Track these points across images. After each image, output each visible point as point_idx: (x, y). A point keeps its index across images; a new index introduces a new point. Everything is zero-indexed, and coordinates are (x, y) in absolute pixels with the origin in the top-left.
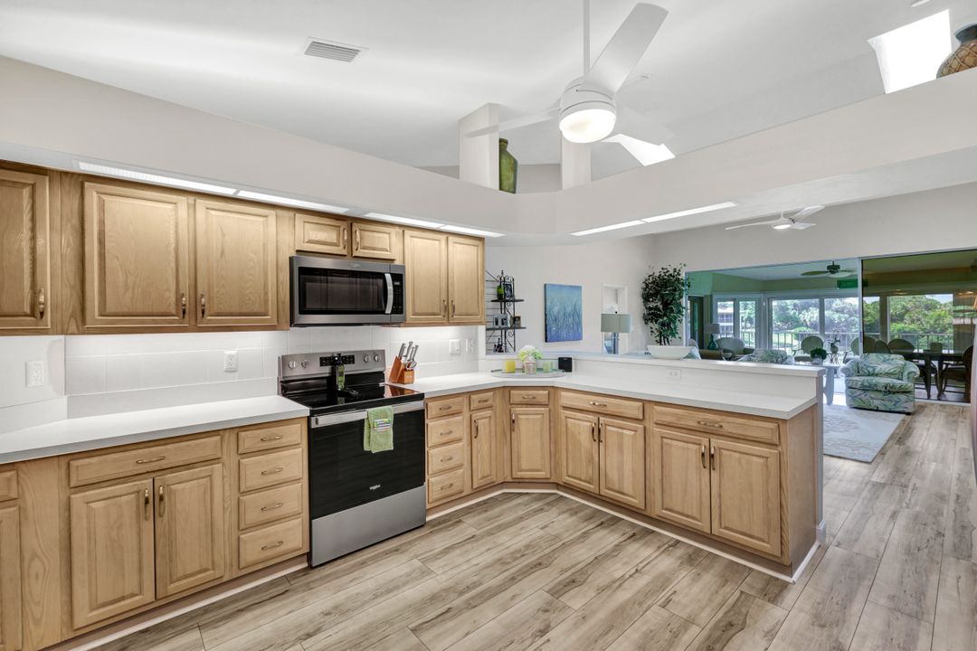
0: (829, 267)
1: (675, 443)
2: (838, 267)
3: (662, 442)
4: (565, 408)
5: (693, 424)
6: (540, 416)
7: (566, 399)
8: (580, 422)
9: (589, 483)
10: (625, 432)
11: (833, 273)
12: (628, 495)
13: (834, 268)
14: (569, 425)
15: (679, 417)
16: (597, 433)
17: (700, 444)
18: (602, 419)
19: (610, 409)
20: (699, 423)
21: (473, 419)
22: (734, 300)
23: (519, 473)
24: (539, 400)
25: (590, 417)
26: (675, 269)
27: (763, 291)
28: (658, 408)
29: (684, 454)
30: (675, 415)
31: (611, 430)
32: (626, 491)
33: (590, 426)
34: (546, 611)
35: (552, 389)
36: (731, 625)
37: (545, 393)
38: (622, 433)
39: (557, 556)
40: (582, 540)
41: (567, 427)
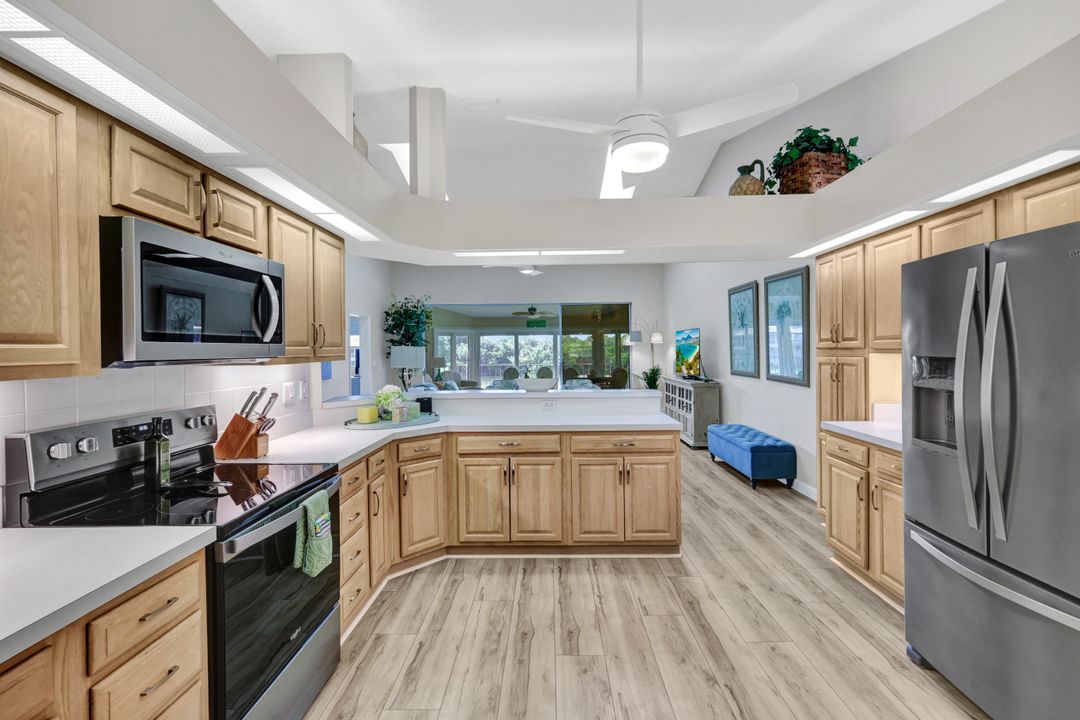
0: (529, 309)
1: (592, 467)
2: (535, 310)
3: (580, 471)
4: (463, 455)
5: (609, 447)
6: (433, 471)
7: (465, 444)
8: (486, 468)
9: (498, 532)
10: (541, 467)
11: (532, 314)
12: (544, 532)
13: (532, 310)
14: (471, 474)
15: (597, 443)
16: (509, 476)
17: (616, 464)
18: (514, 460)
19: (525, 448)
20: (615, 445)
21: (372, 490)
22: (451, 335)
23: (411, 548)
24: (433, 450)
25: (499, 460)
26: (418, 301)
27: (473, 326)
28: (575, 438)
29: (601, 476)
30: (591, 442)
31: (525, 472)
32: (542, 528)
33: (500, 469)
34: (585, 671)
35: (445, 436)
36: (691, 603)
37: (439, 441)
38: (539, 470)
39: (528, 619)
40: (528, 593)
41: (467, 476)
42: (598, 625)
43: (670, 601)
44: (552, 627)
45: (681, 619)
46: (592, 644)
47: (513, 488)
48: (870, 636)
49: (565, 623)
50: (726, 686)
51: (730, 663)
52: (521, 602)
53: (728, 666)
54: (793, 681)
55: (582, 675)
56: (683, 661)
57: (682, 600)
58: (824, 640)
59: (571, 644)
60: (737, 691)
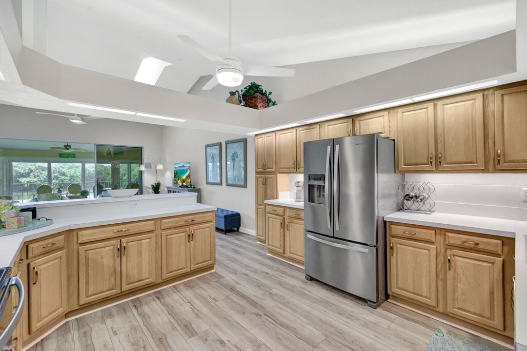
0: (65, 146)
1: (173, 236)
2: (70, 146)
3: (167, 237)
4: (83, 244)
5: (183, 223)
6: (58, 260)
7: (84, 236)
8: (103, 249)
9: (112, 289)
10: (143, 241)
11: (68, 149)
12: (144, 280)
13: (67, 147)
14: (90, 256)
15: (176, 222)
16: (121, 251)
17: (185, 232)
18: (124, 240)
19: (132, 231)
20: (185, 221)
23: (38, 324)
24: (57, 245)
25: (113, 242)
28: (164, 221)
29: (178, 239)
30: (172, 222)
31: (132, 245)
32: (143, 278)
33: (114, 248)
34: (206, 340)
35: (66, 233)
36: (231, 289)
37: (62, 237)
38: (141, 243)
39: (157, 330)
40: (147, 317)
41: (87, 259)
42: (198, 316)
43: (222, 291)
44: (174, 328)
45: (231, 297)
46: (201, 326)
47: (124, 258)
48: (293, 277)
49: (180, 323)
50: (264, 315)
51: (260, 305)
52: (145, 324)
53: (261, 307)
54: (282, 302)
55: (206, 342)
56: (244, 313)
57: (227, 289)
58: (283, 284)
59: (190, 331)
60: (269, 315)
